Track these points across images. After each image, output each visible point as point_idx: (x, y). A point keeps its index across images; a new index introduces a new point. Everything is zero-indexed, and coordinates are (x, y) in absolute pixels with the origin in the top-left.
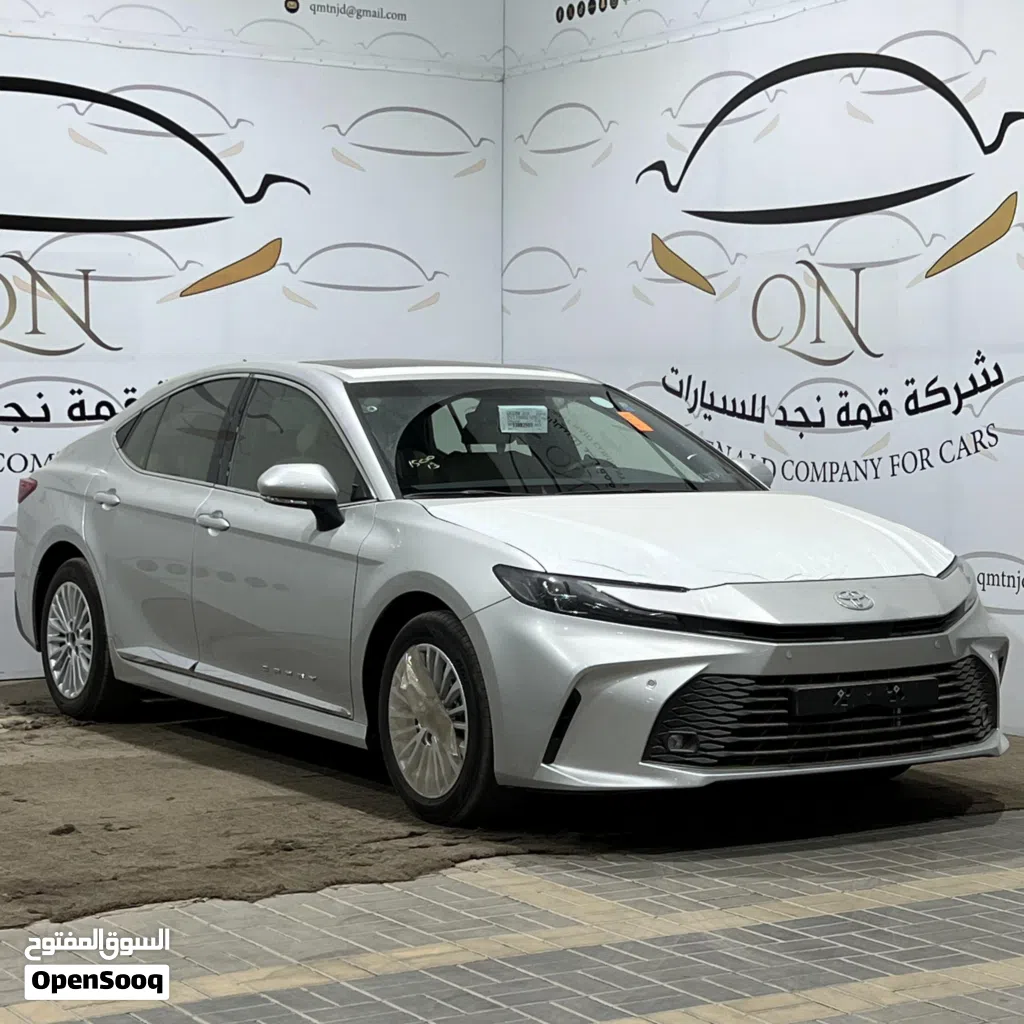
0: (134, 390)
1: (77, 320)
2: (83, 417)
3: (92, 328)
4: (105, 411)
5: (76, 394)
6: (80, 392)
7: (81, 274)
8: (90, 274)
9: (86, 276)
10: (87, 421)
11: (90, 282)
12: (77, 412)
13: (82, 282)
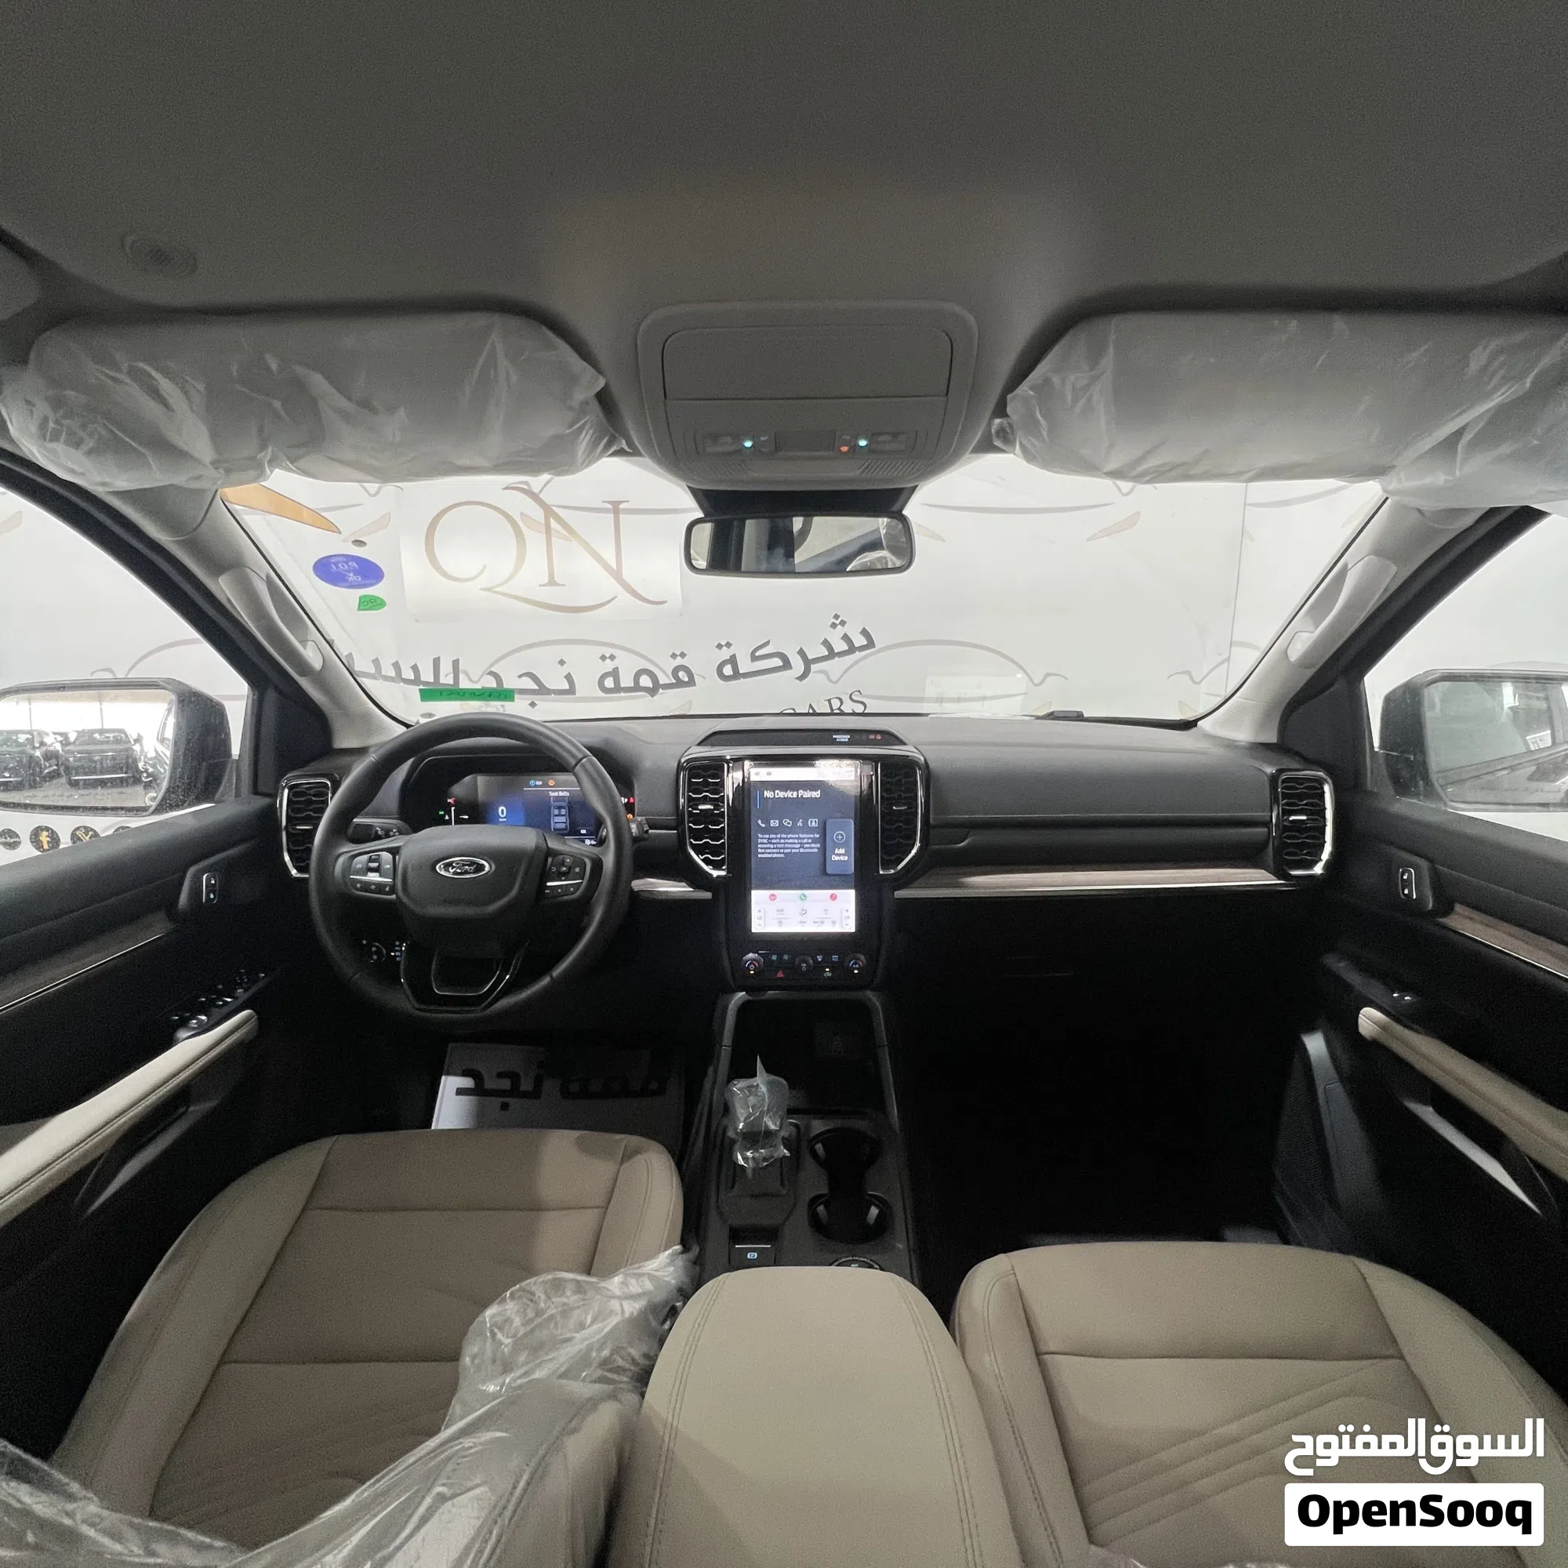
0: (683, 655)
1: (606, 567)
2: (617, 688)
3: (626, 575)
4: (646, 681)
5: (608, 660)
6: (612, 657)
7: (610, 506)
8: (622, 506)
9: (616, 508)
10: (622, 694)
11: (622, 516)
12: (609, 683)
13: (611, 516)
